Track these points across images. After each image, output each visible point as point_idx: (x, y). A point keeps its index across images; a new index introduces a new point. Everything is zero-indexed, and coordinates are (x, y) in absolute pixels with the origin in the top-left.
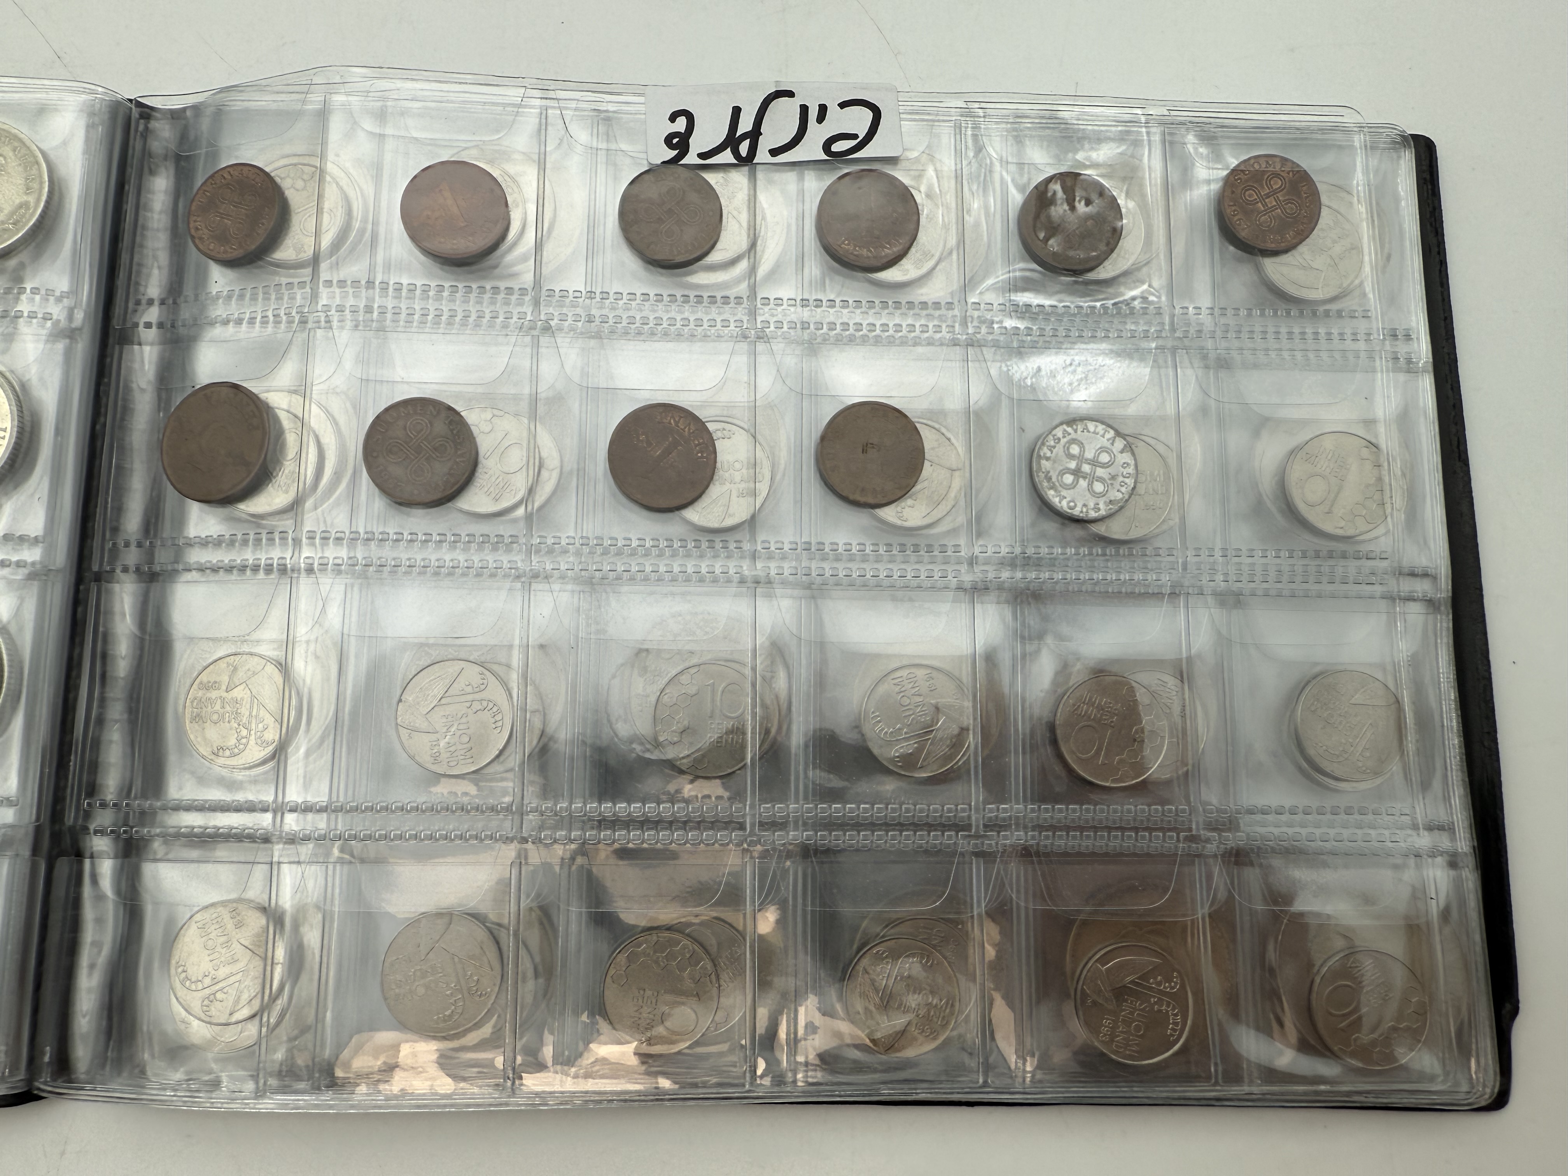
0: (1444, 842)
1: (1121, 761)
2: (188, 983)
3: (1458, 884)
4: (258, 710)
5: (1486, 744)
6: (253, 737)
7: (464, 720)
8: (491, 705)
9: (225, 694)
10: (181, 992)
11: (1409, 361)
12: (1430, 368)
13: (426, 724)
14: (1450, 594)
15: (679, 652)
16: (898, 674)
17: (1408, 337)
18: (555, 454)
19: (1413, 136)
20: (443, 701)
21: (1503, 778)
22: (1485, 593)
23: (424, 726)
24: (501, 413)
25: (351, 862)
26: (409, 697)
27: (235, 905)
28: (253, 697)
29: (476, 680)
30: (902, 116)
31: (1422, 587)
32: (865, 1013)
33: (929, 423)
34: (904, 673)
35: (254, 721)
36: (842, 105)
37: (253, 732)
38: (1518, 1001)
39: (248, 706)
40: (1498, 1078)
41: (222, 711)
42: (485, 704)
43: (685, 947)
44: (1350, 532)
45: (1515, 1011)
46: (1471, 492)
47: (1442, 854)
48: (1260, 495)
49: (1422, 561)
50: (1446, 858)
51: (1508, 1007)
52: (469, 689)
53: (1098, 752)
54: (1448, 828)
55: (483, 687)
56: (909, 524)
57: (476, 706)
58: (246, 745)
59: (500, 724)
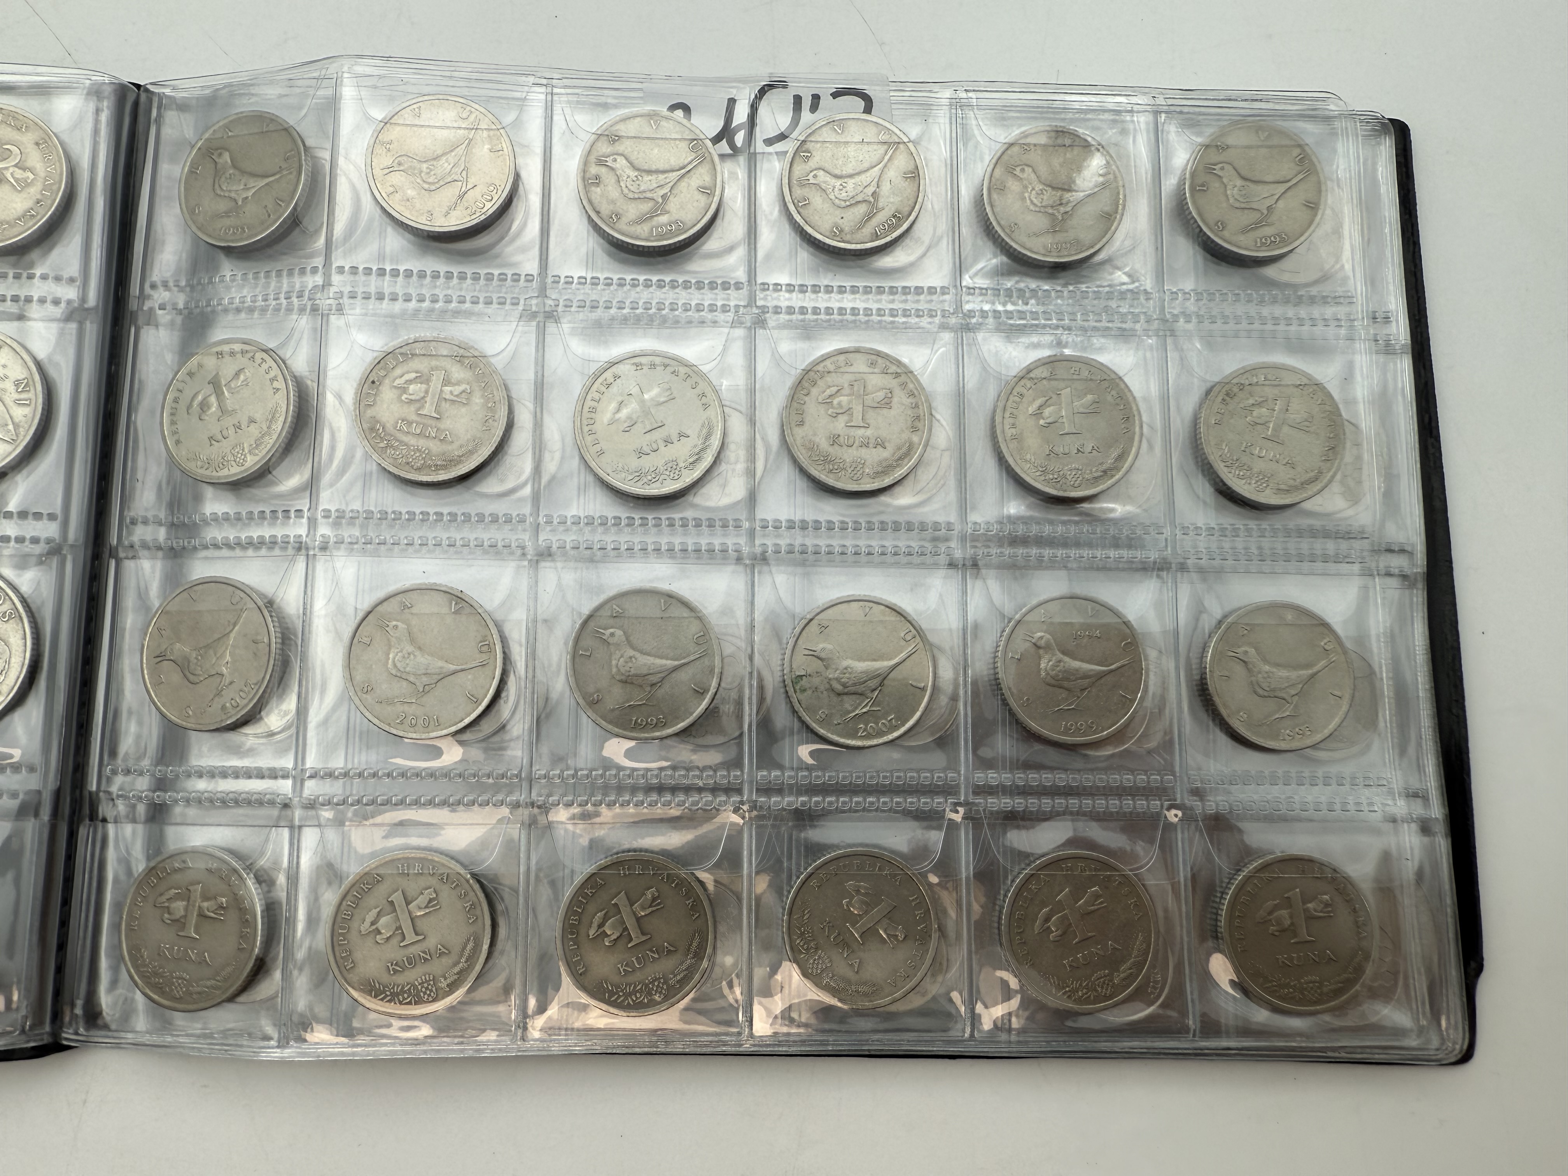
3: (1430, 851)
5: (1454, 711)
22: (1454, 565)
30: (894, 106)
31: (1397, 562)
36: (836, 95)
38: (1482, 959)
45: (1480, 969)
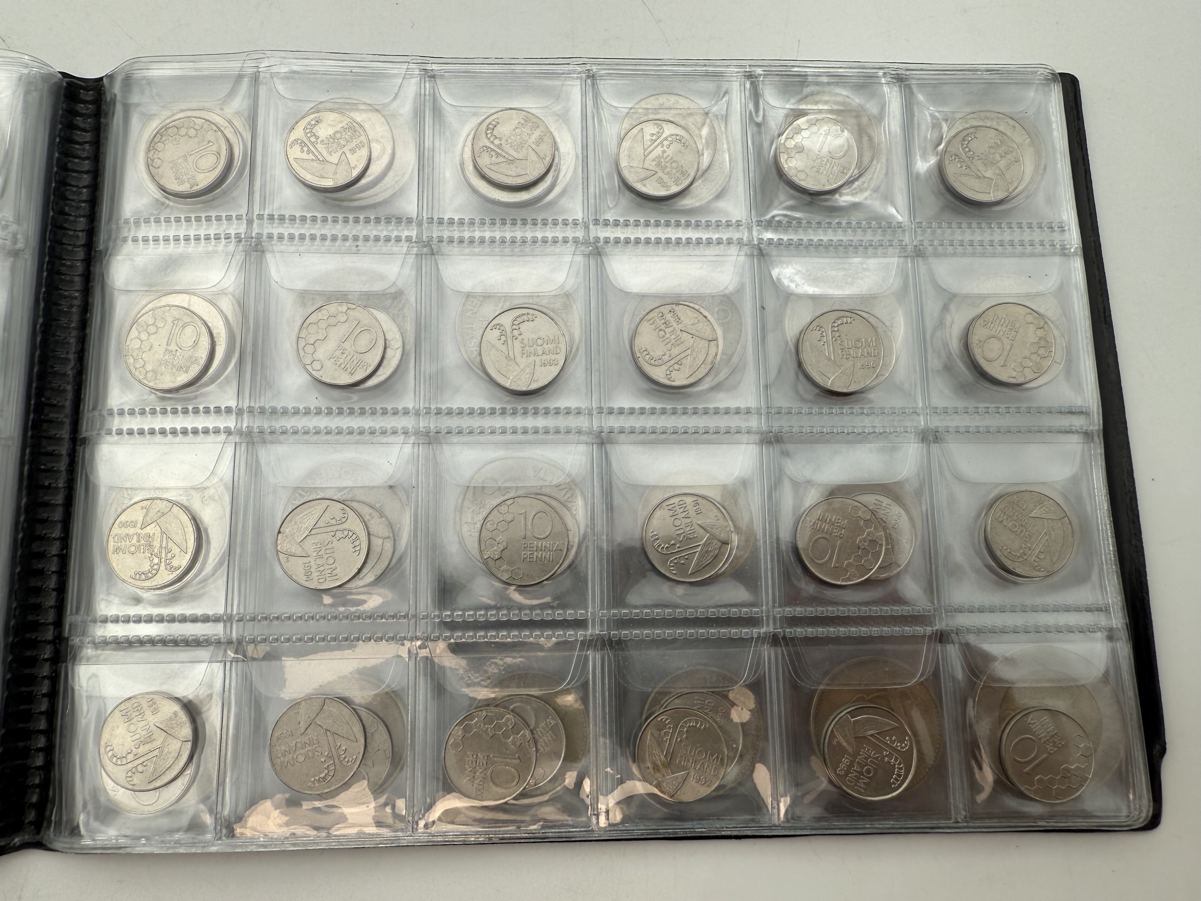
0: (1102, 620)
1: (849, 564)
2: (114, 760)
4: (167, 543)
6: (163, 564)
7: (329, 546)
8: (351, 534)
9: (140, 531)
10: (110, 767)
11: (1063, 248)
12: (1080, 252)
13: (300, 549)
14: (1101, 427)
15: (499, 489)
16: (672, 501)
17: (1062, 229)
18: (398, 336)
19: (1060, 74)
20: (313, 532)
21: (1148, 570)
23: (299, 552)
24: (354, 306)
25: (244, 661)
26: (287, 529)
27: (152, 696)
28: (163, 532)
29: (339, 515)
32: (654, 769)
33: (691, 305)
34: (676, 500)
35: (163, 551)
37: (163, 560)
39: (159, 540)
40: (1152, 804)
41: (138, 544)
42: (346, 533)
43: (508, 720)
44: (1020, 380)
46: (1115, 347)
47: (1100, 629)
48: (951, 353)
49: (1079, 402)
50: (1106, 633)
51: (1158, 747)
52: (333, 522)
53: (831, 558)
54: (1104, 610)
55: (344, 520)
56: (677, 383)
57: (339, 535)
58: (158, 570)
59: (358, 548)
